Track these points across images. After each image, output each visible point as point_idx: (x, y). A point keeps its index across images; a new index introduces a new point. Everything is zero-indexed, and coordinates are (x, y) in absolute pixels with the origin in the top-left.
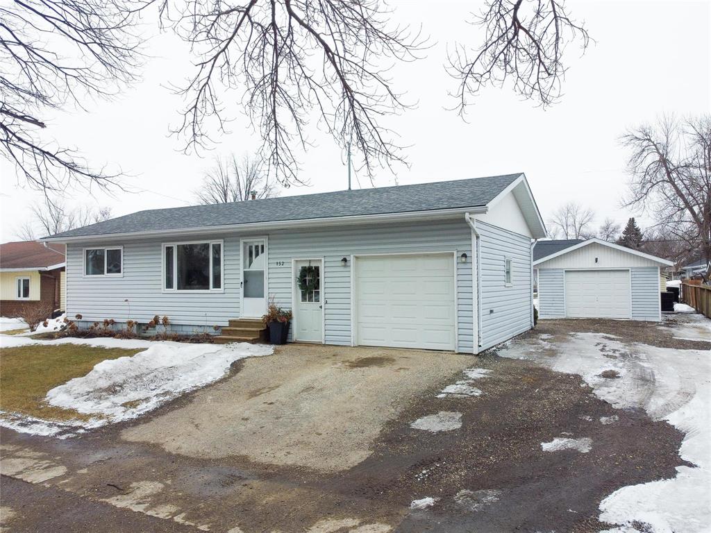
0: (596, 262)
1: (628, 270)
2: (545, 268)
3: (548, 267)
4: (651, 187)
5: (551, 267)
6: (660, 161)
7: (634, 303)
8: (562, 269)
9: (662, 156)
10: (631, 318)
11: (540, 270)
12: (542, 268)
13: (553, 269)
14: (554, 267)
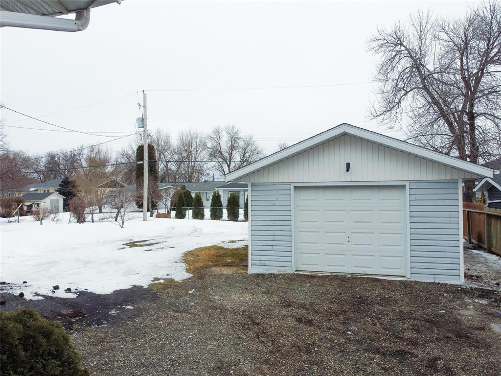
0: (348, 170)
1: (404, 186)
2: (261, 181)
3: (266, 181)
4: (405, 95)
5: (271, 181)
6: (412, 67)
7: (414, 248)
8: (289, 184)
9: (415, 61)
10: (410, 277)
11: (253, 185)
12: (256, 181)
13: (274, 184)
14: (275, 180)
